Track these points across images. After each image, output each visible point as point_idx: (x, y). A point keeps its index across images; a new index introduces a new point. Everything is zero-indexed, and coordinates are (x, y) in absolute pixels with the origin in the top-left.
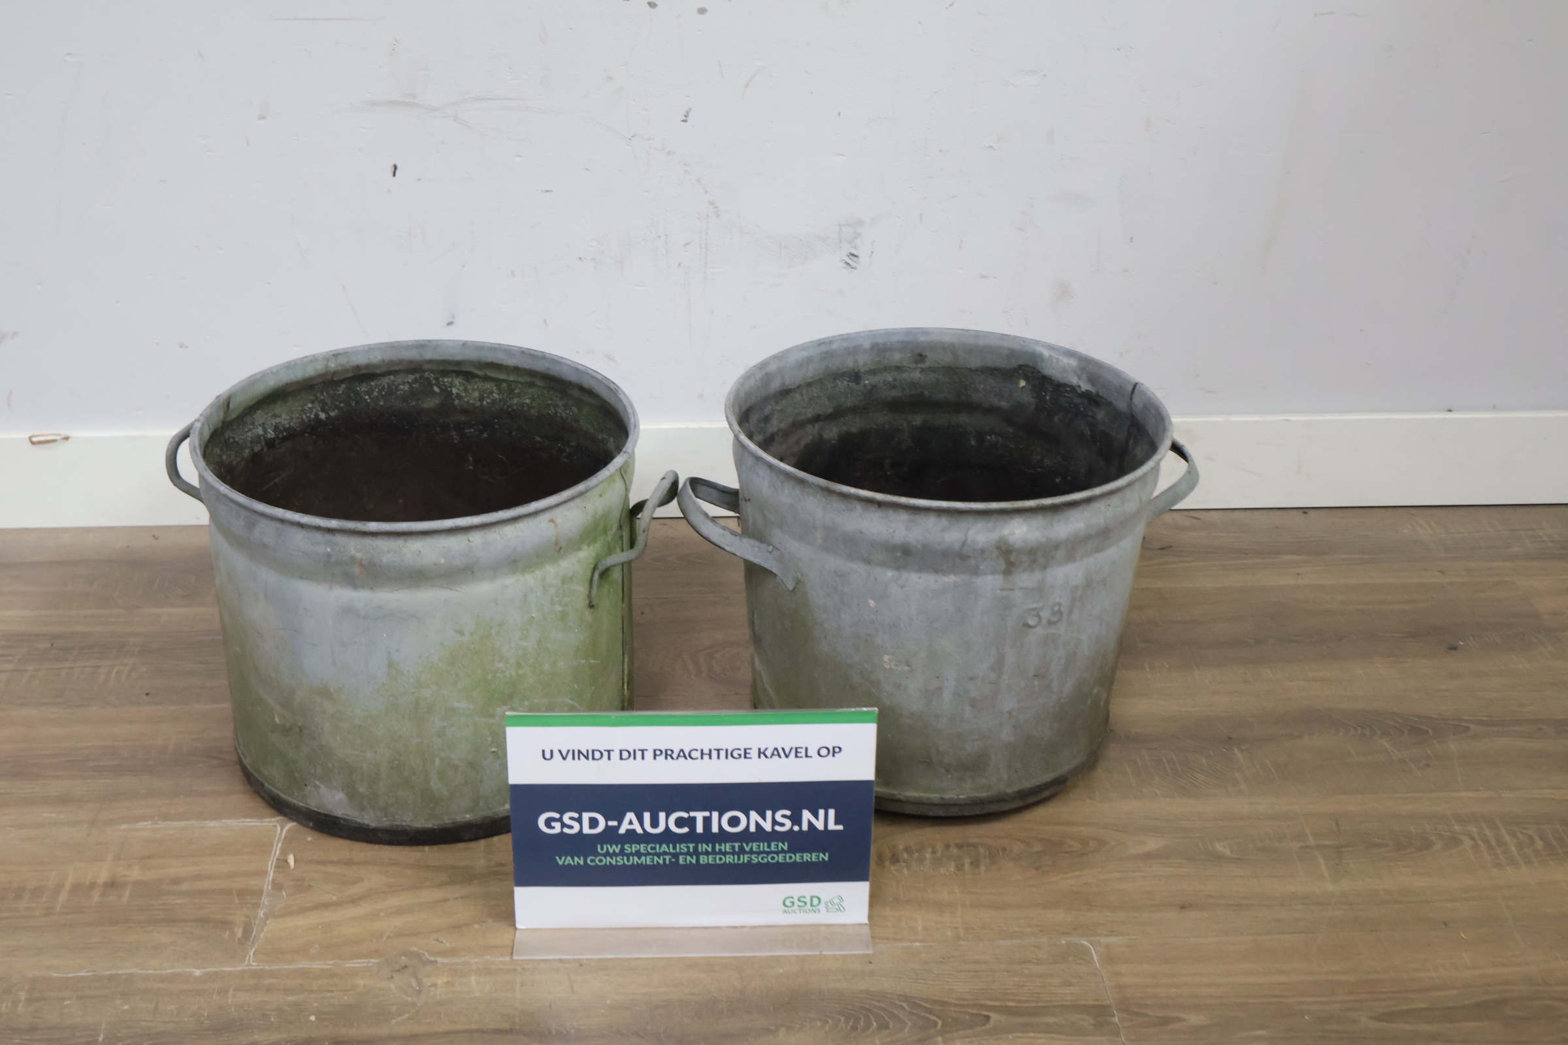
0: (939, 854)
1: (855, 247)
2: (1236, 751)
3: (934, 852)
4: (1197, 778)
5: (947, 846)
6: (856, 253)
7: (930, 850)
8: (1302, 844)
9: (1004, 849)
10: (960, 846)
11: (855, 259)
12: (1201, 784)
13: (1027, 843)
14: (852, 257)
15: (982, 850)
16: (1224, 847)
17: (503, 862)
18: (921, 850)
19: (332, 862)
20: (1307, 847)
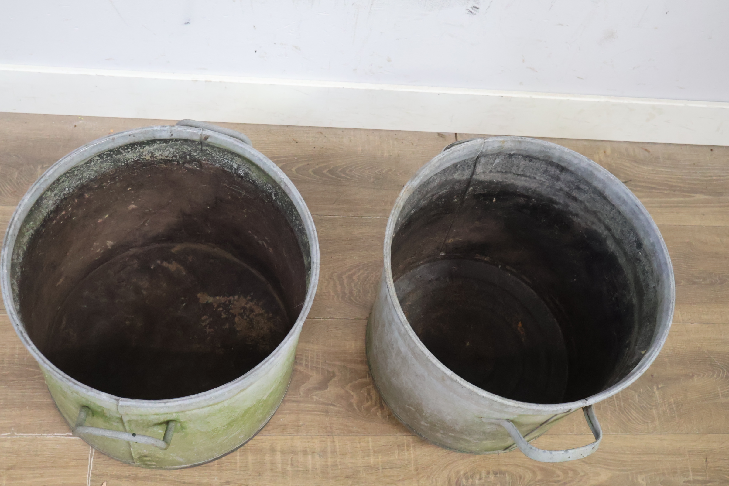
0: (483, 481)
1: (478, 3)
2: (655, 388)
3: (480, 479)
4: (631, 414)
5: (488, 473)
6: (477, 7)
7: (478, 477)
8: (686, 479)
9: (520, 478)
10: (495, 473)
11: (476, 9)
12: (633, 420)
13: (534, 472)
14: (474, 9)
15: (508, 478)
16: (643, 480)
17: (229, 480)
18: (472, 477)
19: (126, 477)
20: (689, 482)
